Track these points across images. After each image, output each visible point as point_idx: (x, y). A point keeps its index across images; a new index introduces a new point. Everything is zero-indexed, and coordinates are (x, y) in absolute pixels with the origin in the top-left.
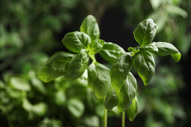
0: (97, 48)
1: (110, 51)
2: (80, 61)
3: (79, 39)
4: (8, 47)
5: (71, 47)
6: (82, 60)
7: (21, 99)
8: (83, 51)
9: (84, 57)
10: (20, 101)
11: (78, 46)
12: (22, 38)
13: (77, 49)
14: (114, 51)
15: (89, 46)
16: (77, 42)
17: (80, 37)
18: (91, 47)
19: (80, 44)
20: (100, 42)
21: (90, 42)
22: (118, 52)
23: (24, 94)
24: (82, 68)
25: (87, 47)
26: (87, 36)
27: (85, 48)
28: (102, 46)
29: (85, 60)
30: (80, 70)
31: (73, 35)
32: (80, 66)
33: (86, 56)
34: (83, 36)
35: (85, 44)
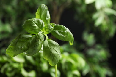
0: (50, 29)
1: (59, 31)
2: (38, 41)
3: (36, 24)
4: (4, 32)
5: (30, 31)
6: (39, 40)
7: (20, 68)
8: (40, 33)
9: (41, 38)
10: (19, 69)
11: (36, 30)
12: (12, 27)
13: (35, 32)
14: (62, 31)
15: (43, 29)
16: (35, 27)
17: (37, 23)
18: (45, 29)
19: (37, 27)
20: (52, 25)
21: (44, 26)
22: (65, 32)
23: (22, 65)
24: (40, 46)
25: (42, 30)
26: (41, 21)
27: (41, 31)
28: (53, 28)
29: (42, 40)
30: (39, 48)
31: (31, 22)
32: (39, 45)
33: (42, 36)
34: (38, 21)
35: (41, 27)
